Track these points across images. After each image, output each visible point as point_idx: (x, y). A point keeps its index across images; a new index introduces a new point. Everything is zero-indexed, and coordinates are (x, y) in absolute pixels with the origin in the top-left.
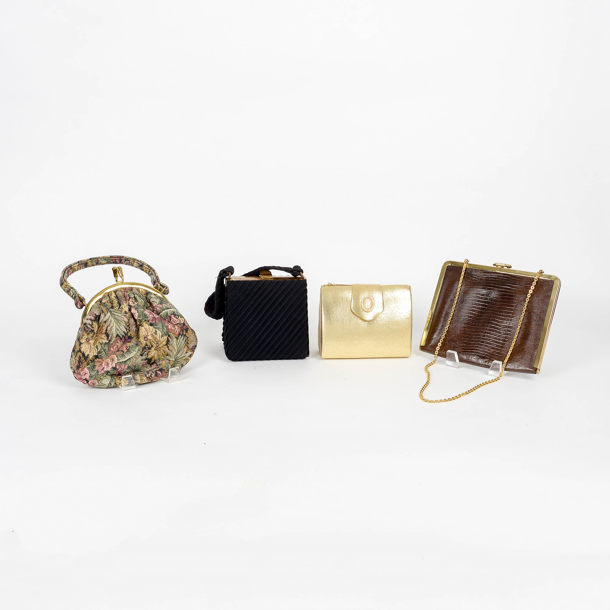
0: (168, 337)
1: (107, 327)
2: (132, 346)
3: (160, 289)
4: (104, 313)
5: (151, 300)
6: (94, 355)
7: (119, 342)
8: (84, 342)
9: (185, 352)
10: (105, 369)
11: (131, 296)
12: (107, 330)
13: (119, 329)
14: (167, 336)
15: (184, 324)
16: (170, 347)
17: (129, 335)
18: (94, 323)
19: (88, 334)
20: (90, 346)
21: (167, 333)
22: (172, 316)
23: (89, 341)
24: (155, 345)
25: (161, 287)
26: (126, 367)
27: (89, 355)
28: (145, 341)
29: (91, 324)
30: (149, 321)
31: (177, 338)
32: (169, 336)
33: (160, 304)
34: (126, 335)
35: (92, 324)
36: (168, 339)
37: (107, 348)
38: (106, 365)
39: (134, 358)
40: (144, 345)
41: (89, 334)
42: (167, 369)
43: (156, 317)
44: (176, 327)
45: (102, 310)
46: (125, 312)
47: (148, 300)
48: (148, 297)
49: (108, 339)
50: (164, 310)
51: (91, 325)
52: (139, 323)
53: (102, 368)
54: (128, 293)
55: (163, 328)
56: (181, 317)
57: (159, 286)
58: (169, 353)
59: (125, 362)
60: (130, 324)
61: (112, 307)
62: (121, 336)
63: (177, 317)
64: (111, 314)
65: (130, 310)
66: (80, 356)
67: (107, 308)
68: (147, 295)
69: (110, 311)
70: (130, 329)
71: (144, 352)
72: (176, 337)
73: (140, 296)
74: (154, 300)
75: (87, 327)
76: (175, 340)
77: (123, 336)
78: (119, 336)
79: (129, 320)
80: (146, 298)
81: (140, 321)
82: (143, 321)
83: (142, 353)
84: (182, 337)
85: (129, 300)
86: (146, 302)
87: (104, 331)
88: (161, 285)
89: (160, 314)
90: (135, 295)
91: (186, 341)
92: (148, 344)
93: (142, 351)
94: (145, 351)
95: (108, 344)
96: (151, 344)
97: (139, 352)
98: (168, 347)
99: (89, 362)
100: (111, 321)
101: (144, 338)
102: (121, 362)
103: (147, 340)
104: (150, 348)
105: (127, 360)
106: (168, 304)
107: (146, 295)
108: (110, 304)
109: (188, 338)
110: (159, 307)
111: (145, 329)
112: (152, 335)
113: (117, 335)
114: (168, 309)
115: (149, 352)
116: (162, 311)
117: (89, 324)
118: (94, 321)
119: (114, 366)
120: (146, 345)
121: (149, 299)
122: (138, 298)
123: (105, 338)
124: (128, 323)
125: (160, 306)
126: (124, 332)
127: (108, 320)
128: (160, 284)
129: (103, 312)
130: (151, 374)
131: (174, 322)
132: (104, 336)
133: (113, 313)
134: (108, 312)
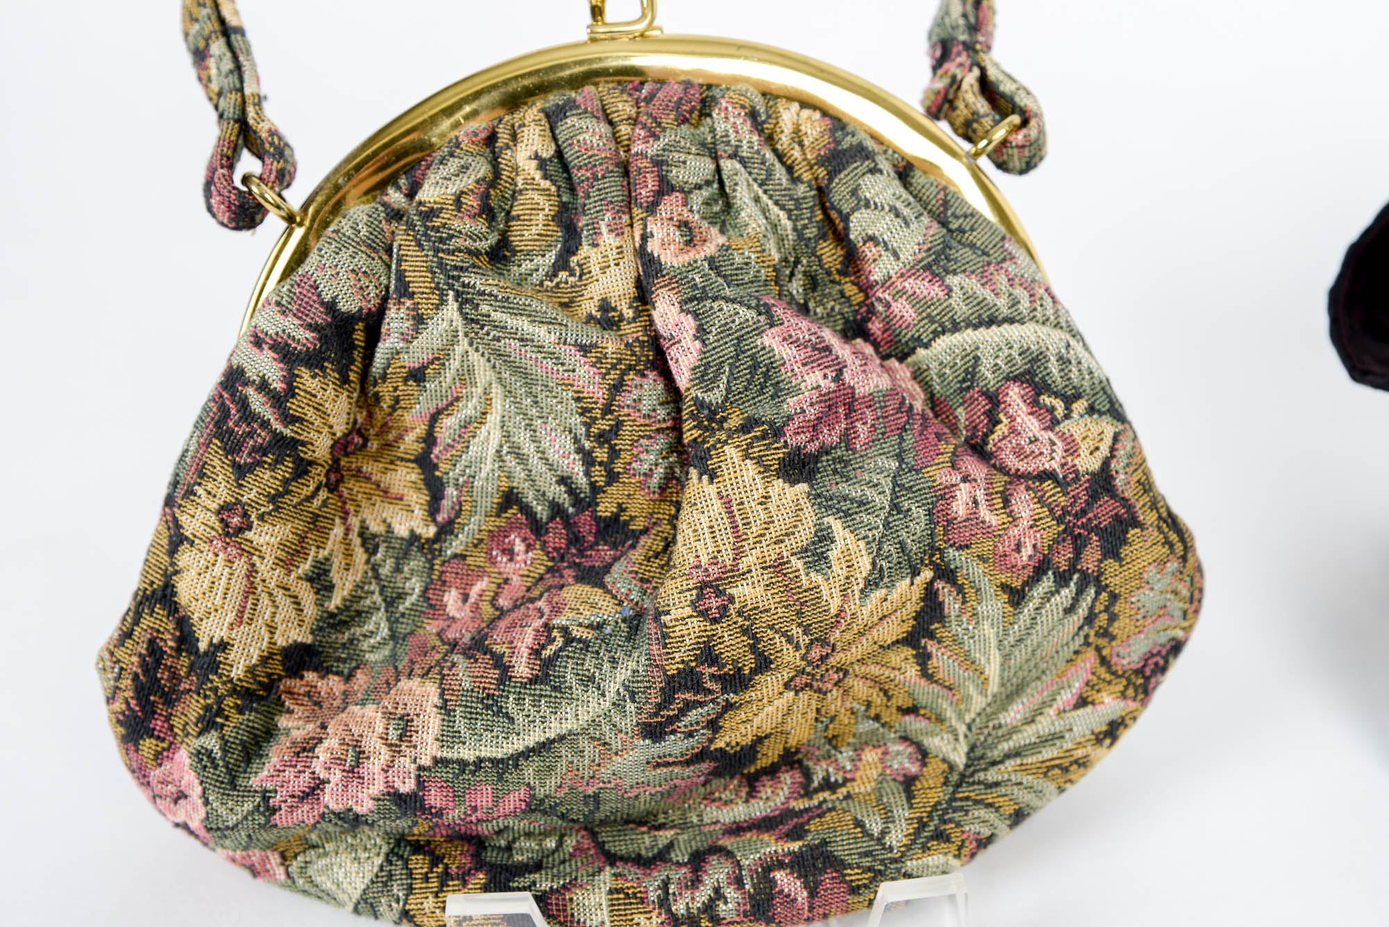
0: (939, 585)
1: (434, 418)
2: (587, 634)
3: (968, 124)
4: (409, 303)
5: (860, 224)
6: (281, 642)
7: (519, 547)
8: (201, 530)
9: (1067, 697)
10: (331, 799)
11: (678, 175)
12: (429, 439)
13: (528, 448)
14: (927, 574)
15: (1103, 481)
16: (941, 659)
17: (606, 508)
18: (308, 380)
19: (241, 471)
20: (252, 571)
21: (933, 549)
22: (1015, 395)
23: (240, 530)
24: (790, 657)
25: (982, 106)
26: (514, 799)
27: (223, 646)
28: (696, 624)
29: (278, 385)
30: (778, 432)
31: (1016, 597)
32: (946, 573)
33: (928, 267)
34: (577, 501)
35: (291, 391)
36: (930, 594)
37: (415, 586)
38: (339, 761)
39: (583, 743)
40: (681, 656)
41: (250, 468)
42: (866, 862)
43: (860, 391)
44: (1024, 505)
45: (401, 276)
46: (605, 306)
47: (834, 215)
48: (839, 193)
49: (433, 508)
50: (956, 328)
51: (279, 400)
52: (696, 433)
53: (304, 781)
54: (661, 143)
55: (895, 507)
56: (1091, 410)
57: (970, 98)
58: (923, 700)
59: (503, 767)
60: (619, 425)
61: (500, 255)
62: (541, 511)
63: (1052, 410)
64: (465, 316)
65: (643, 297)
66: (152, 642)
67: (441, 265)
68: (831, 175)
69: (458, 295)
70: (618, 467)
71: (683, 712)
72: (1005, 587)
73: (770, 173)
74: (881, 225)
75: (244, 404)
76: (993, 605)
77: (556, 509)
78: (526, 510)
79: (617, 388)
80: (822, 193)
81: (712, 417)
82: (735, 421)
83: (656, 714)
84: (1065, 592)
85: (652, 208)
86: (811, 232)
87: (410, 443)
88: (987, 87)
89: (913, 351)
90: (728, 165)
91: (1090, 619)
92: (732, 646)
93: (660, 707)
94: (689, 706)
95: (428, 548)
96: (753, 648)
97: (631, 706)
98: (923, 658)
99: (220, 700)
100: (466, 376)
101: (700, 596)
102: (463, 764)
103: (724, 609)
104: (737, 681)
105: (527, 754)
106: (1001, 280)
107: (822, 172)
108: (481, 226)
109: (1114, 597)
110: (913, 298)
111: (727, 504)
112: (778, 566)
113: (510, 499)
114: (992, 321)
115: (729, 706)
116: (936, 334)
117: (263, 386)
118: (313, 360)
119: (407, 786)
120: (708, 654)
121: (840, 212)
122: (743, 195)
123: (418, 499)
124: (607, 410)
125: (923, 287)
126: (563, 480)
127: (439, 360)
128: (983, 70)
129: (404, 291)
130: (718, 894)
131: (1019, 452)
132: (404, 478)
133: (484, 308)
134: (443, 302)
